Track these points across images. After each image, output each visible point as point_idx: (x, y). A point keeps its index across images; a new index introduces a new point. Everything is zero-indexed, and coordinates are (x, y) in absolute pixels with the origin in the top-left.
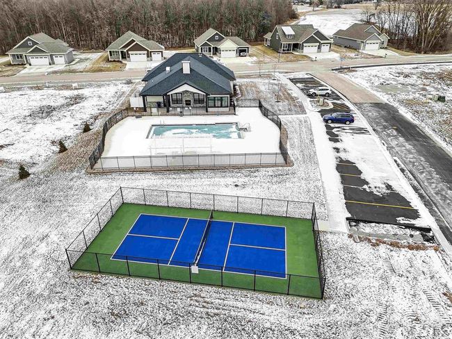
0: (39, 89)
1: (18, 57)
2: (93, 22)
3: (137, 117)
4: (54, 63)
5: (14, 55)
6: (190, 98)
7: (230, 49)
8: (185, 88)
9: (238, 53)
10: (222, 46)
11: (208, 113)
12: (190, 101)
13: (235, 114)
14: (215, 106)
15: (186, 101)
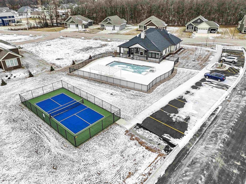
0: (96, 40)
1: (103, 26)
2: (141, 11)
3: (113, 57)
4: (114, 30)
5: (102, 25)
6: (143, 52)
7: (204, 28)
8: (137, 46)
9: (209, 31)
10: (199, 26)
11: (147, 60)
12: (142, 53)
13: (159, 63)
14: (152, 57)
15: (141, 53)
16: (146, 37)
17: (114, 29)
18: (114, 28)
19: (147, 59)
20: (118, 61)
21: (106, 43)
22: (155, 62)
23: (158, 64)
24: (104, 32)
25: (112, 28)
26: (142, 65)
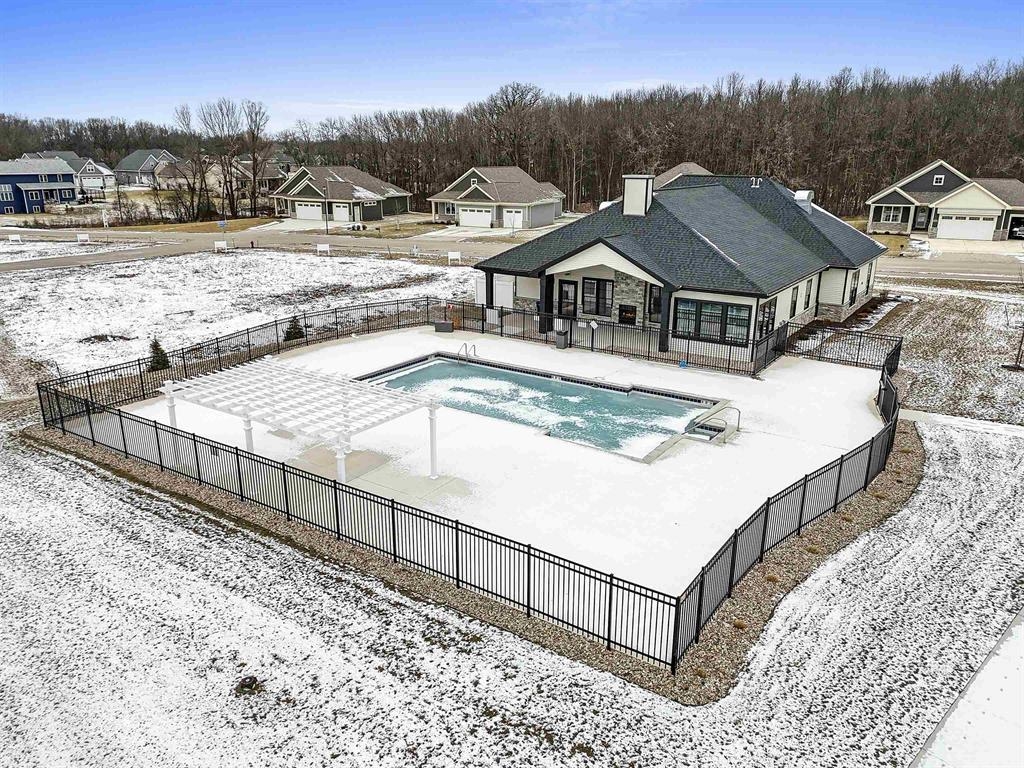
1: (448, 210)
3: (440, 328)
5: (443, 203)
6: (636, 300)
7: (975, 213)
8: (600, 257)
9: (1005, 227)
10: (945, 204)
11: (665, 355)
12: (633, 310)
13: (754, 375)
14: (697, 336)
15: (623, 309)
16: (655, 205)
17: (498, 222)
18: (500, 216)
19: (664, 348)
20: (463, 353)
21: (436, 269)
22: (729, 368)
23: (749, 379)
24: (446, 234)
25: (487, 218)
26: (626, 383)
